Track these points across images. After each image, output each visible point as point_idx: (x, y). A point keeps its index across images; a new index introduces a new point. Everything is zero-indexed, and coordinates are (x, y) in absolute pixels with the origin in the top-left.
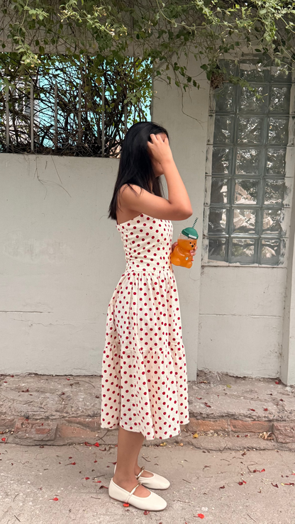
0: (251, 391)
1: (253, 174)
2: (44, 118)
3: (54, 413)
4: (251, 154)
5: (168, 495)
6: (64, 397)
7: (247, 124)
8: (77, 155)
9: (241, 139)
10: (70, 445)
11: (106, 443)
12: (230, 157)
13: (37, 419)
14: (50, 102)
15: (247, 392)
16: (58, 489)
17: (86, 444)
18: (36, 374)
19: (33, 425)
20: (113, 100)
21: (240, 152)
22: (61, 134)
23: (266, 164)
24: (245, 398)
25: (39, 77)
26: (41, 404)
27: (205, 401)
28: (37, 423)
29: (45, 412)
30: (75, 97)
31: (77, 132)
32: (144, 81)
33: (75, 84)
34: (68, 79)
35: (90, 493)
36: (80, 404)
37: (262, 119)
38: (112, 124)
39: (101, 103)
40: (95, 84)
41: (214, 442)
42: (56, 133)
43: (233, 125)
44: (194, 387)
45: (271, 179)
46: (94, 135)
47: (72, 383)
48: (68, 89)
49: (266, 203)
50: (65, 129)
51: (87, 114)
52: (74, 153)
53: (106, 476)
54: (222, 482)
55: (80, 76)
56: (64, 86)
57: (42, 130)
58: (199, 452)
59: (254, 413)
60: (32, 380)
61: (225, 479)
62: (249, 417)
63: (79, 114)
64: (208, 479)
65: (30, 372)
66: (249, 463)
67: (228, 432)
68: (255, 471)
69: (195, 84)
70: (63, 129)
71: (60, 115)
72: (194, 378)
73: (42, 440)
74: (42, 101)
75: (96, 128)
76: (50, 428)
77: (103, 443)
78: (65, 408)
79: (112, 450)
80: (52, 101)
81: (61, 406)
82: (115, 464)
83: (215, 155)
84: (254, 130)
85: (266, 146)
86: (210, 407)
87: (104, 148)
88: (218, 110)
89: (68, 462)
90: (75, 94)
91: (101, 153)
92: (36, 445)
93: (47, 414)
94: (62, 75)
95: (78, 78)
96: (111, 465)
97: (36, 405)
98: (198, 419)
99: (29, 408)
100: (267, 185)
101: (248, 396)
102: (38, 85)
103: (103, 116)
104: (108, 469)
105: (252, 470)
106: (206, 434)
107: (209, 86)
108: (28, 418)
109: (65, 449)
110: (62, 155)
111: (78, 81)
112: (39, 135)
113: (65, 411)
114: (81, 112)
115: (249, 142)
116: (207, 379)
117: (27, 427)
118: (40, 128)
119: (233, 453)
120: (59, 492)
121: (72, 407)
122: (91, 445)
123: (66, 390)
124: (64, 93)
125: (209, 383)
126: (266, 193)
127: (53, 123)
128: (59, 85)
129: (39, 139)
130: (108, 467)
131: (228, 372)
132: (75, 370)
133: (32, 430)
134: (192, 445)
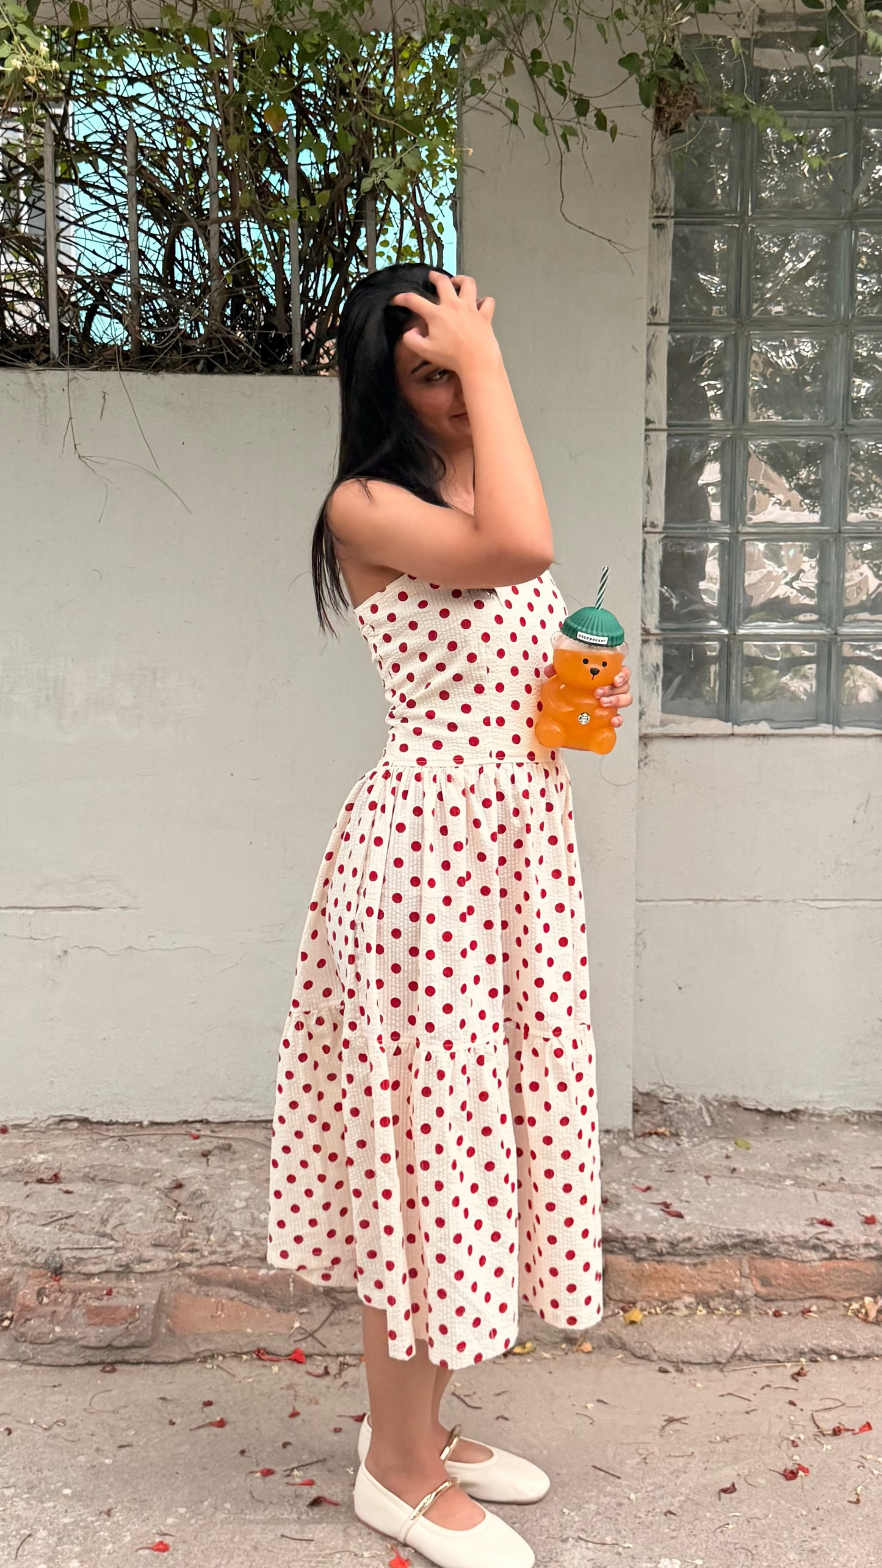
0: (819, 1158)
1: (807, 420)
2: (91, 246)
3: (149, 1253)
4: (798, 355)
5: (545, 1521)
6: (182, 1195)
7: (780, 254)
8: (209, 369)
9: (764, 302)
10: (205, 1360)
11: (331, 1349)
12: (728, 365)
13: (89, 1276)
14: (112, 191)
15: (805, 1162)
16: (168, 1510)
17: (260, 1354)
18: (84, 1121)
19: (77, 1293)
20: (328, 180)
21: (762, 347)
22: (150, 297)
23: (849, 385)
24: (798, 1182)
25: (72, 107)
26: (104, 1222)
27: (663, 1196)
28: (92, 1289)
29: (117, 1250)
30: (197, 173)
31: (205, 289)
32: (429, 113)
33: (195, 127)
34: (170, 112)
35: (276, 1521)
36: (236, 1219)
37: (833, 236)
38: (325, 261)
39: (286, 189)
40: (262, 125)
41: (695, 1336)
42: (136, 295)
43: (733, 256)
44: (624, 1149)
45: (867, 435)
46: (264, 300)
47: (208, 1146)
48: (173, 144)
49: (852, 517)
50: (165, 280)
51: (237, 228)
52: (196, 361)
53: (330, 1464)
54: (726, 1471)
55: (212, 100)
56: (158, 136)
57: (86, 286)
58: (646, 1373)
59: (831, 1234)
60: (69, 1141)
61: (736, 1460)
62: (815, 1248)
63: (213, 229)
64: (680, 1463)
65: (65, 1112)
66: (816, 1404)
67: (743, 1302)
68: (836, 1432)
69: (601, 122)
70: (159, 280)
71: (148, 233)
72: (624, 1119)
73: (110, 1347)
74: (84, 186)
75: (270, 276)
76: (136, 1303)
77: (318, 1349)
78: (184, 1234)
79: (349, 1374)
80: (120, 185)
81: (170, 1228)
82: (360, 1419)
83: (675, 359)
84: (807, 272)
85: (846, 324)
86: (680, 1216)
87: (298, 345)
88: (683, 205)
89: (201, 1416)
90: (198, 161)
91: (290, 359)
92: (90, 1364)
93: (124, 1257)
94: (149, 99)
95: (207, 108)
96: (348, 1425)
97: (86, 1227)
98: (639, 1260)
99: (63, 1237)
100: (856, 456)
101: (810, 1174)
102: (69, 135)
103: (293, 233)
104: (336, 1437)
105: (828, 1427)
106: (669, 1310)
107: (650, 126)
108: (58, 1272)
109: (188, 1374)
110: (157, 369)
111: (206, 118)
112: (75, 304)
113: (185, 1243)
114: (219, 221)
115: (790, 312)
116: (668, 1121)
117: (55, 1302)
118: (80, 279)
119: (763, 1371)
120: (170, 1521)
121: (209, 1231)
122: (275, 1357)
123: (188, 1171)
124: (160, 159)
125: (676, 1135)
126: (853, 483)
127: (123, 262)
128: (140, 133)
129: (78, 316)
130: (337, 1430)
131: (740, 1094)
132: (217, 1105)
133: (75, 1312)
134: (623, 1347)
